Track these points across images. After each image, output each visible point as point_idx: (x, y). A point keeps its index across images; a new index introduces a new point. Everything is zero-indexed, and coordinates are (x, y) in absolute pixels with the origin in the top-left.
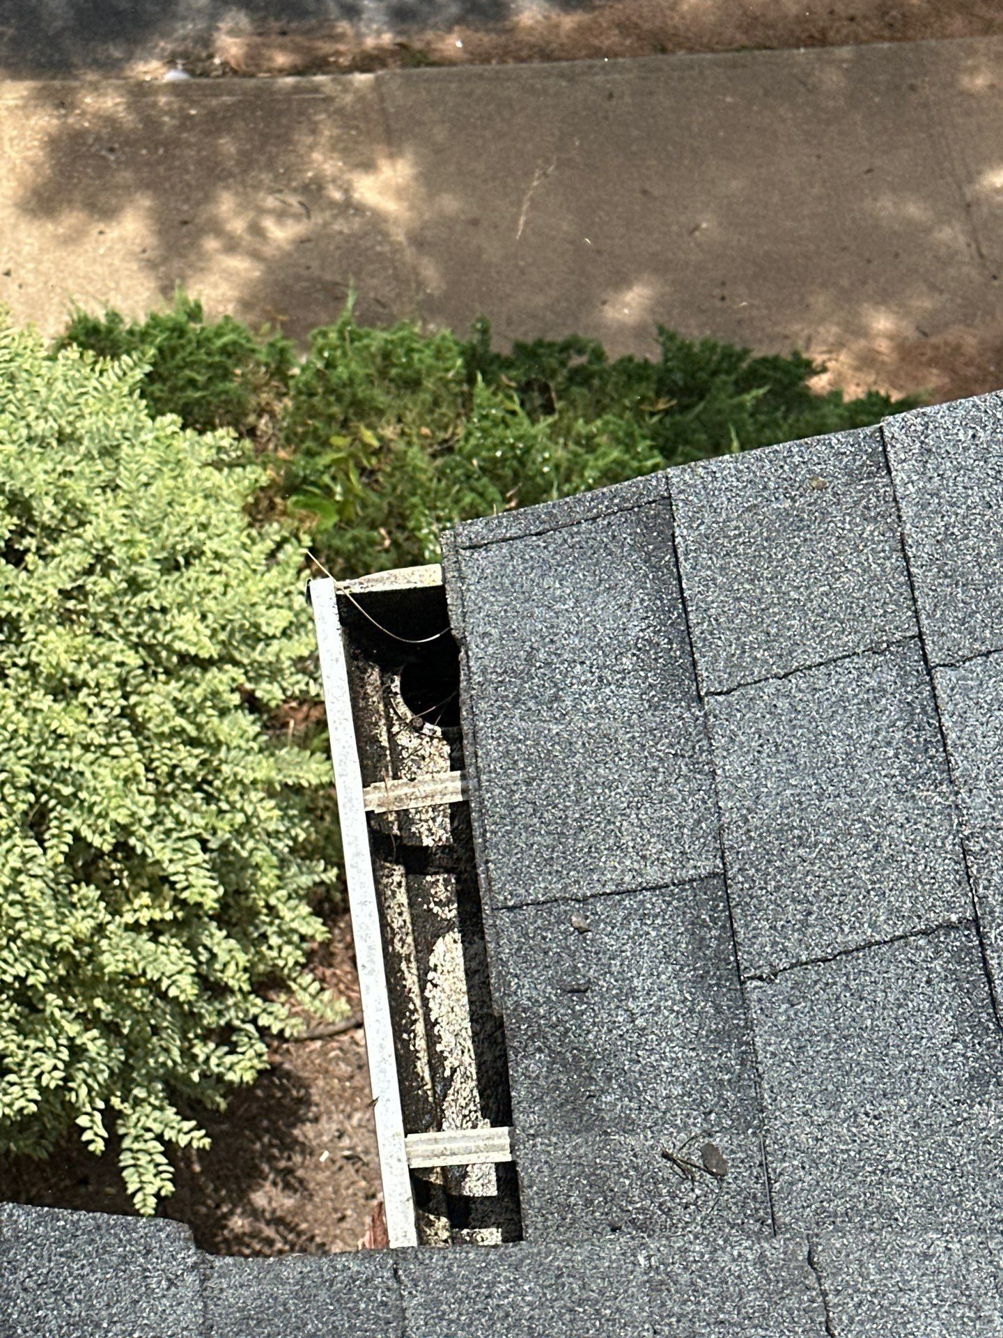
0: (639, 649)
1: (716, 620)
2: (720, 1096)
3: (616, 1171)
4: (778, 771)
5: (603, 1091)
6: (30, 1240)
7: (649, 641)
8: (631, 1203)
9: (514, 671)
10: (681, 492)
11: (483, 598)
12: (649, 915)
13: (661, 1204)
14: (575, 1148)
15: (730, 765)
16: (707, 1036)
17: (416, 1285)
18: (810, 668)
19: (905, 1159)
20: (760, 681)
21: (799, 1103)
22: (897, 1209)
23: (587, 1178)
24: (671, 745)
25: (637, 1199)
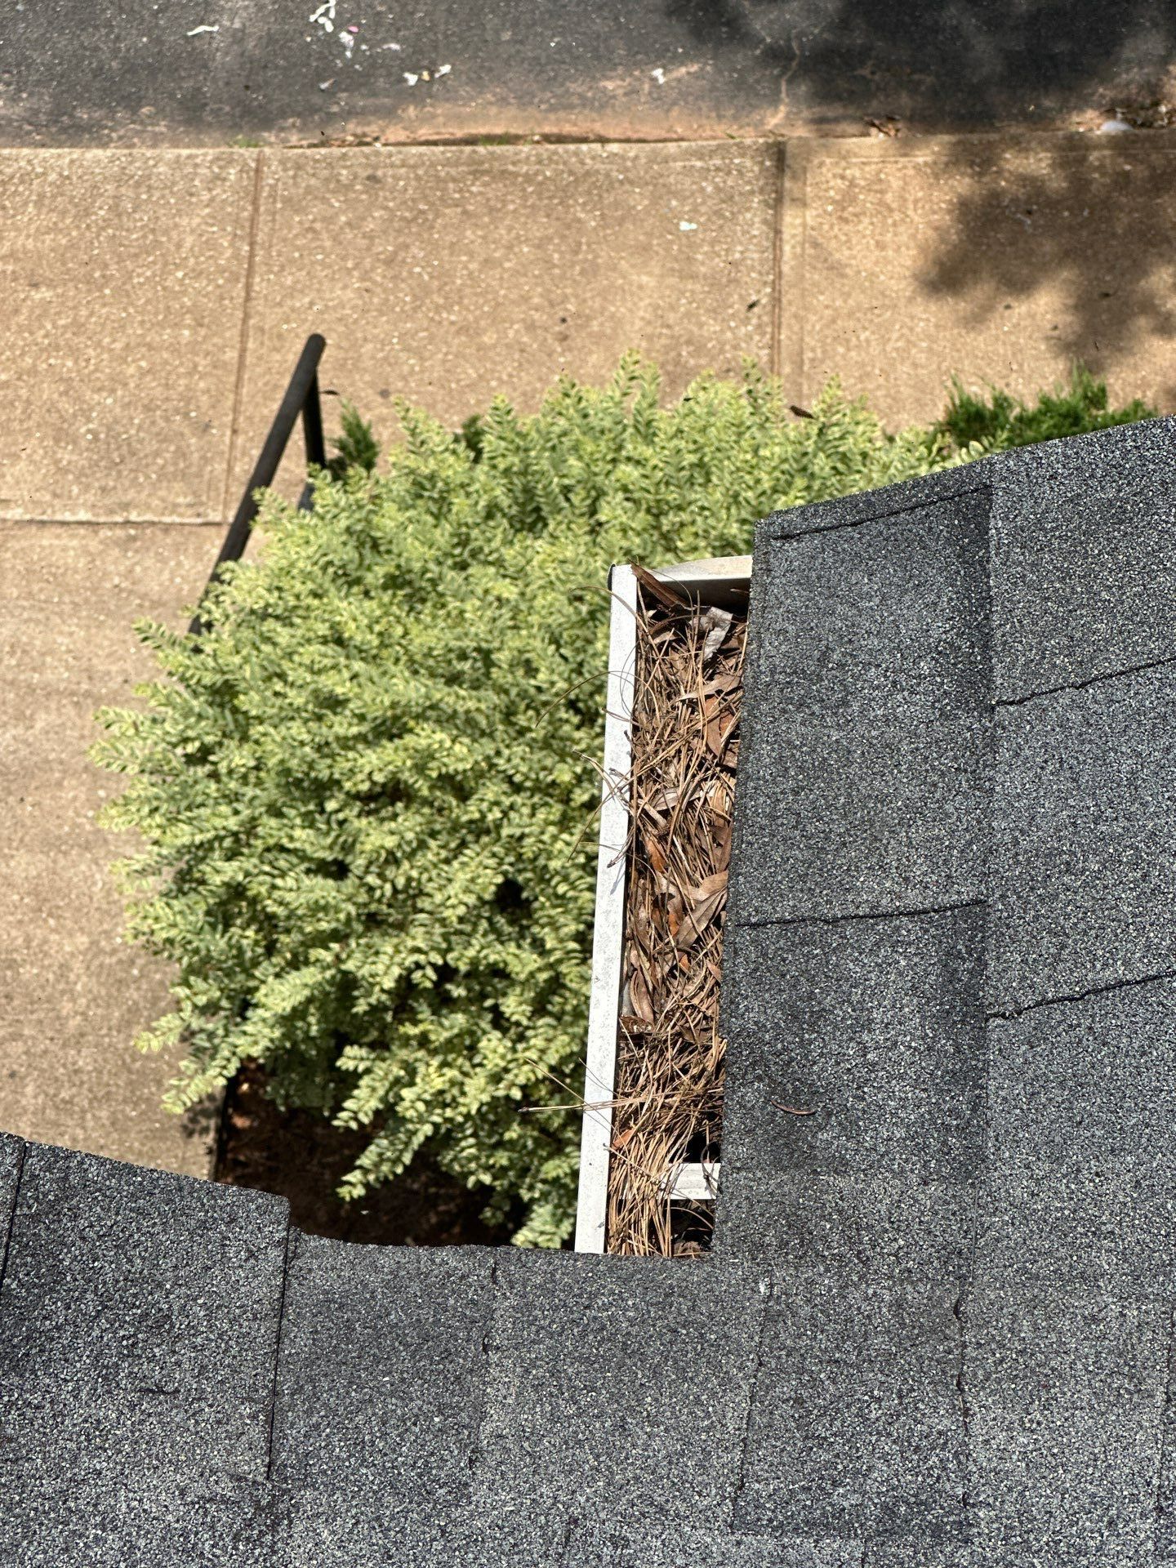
0: (940, 653)
1: (1020, 622)
2: (945, 1143)
3: (819, 1212)
4: (1059, 790)
5: (821, 1128)
6: (100, 1190)
7: (951, 645)
8: (829, 1248)
9: (804, 672)
10: (1004, 479)
11: (786, 592)
12: (902, 942)
13: (860, 1252)
14: (779, 1186)
15: (1010, 781)
16: (942, 1077)
17: (512, 1288)
18: (1111, 676)
19: (1120, 1223)
20: (1055, 690)
21: (1024, 1154)
22: (1102, 1275)
23: (787, 1218)
24: (955, 758)
25: (835, 1244)
